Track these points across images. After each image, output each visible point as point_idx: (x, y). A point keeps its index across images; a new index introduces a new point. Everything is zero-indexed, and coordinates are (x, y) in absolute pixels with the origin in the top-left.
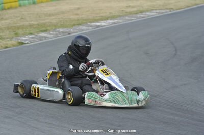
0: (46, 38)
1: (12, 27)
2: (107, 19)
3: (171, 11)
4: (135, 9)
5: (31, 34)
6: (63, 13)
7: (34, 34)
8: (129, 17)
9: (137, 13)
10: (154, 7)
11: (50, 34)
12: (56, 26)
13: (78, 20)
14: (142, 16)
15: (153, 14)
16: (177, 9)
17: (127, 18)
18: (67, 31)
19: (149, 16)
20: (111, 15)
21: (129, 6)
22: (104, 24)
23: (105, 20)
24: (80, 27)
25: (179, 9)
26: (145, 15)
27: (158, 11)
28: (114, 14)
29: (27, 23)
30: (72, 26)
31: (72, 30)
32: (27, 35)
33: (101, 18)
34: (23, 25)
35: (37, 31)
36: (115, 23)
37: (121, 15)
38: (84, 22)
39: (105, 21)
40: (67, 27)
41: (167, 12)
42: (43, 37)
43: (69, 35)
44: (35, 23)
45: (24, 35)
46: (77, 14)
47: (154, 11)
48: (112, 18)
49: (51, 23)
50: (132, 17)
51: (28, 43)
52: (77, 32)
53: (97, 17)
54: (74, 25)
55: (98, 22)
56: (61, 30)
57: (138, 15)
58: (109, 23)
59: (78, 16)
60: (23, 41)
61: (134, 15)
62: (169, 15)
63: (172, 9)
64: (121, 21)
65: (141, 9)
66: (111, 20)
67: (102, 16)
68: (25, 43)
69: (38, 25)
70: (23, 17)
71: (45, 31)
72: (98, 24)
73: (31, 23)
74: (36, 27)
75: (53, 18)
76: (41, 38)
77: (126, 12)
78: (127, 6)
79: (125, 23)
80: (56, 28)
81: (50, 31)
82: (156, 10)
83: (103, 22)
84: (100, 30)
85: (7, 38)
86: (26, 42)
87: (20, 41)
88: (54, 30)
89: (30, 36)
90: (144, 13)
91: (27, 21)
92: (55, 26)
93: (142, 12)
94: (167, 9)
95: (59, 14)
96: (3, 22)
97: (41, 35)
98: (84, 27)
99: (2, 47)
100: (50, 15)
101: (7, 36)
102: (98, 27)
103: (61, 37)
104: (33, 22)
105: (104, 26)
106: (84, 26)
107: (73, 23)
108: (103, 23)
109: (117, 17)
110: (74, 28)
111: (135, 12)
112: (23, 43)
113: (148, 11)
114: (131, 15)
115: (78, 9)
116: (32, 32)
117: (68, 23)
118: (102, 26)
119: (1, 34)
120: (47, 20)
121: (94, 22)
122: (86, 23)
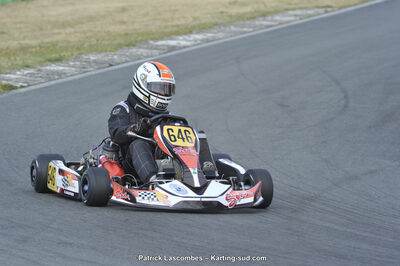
0: (60, 74)
2: (191, 32)
3: (327, 12)
4: (248, 9)
5: (28, 66)
6: (91, 19)
7: (32, 68)
9: (254, 18)
10: (290, 4)
11: (69, 66)
12: (80, 49)
13: (126, 35)
14: (265, 23)
15: (289, 18)
16: (340, 8)
17: (233, 28)
18: (106, 59)
19: (280, 24)
20: (198, 22)
22: (183, 43)
23: (186, 34)
24: (134, 50)
25: (345, 7)
26: (272, 21)
27: (298, 12)
28: (203, 21)
29: (14, 44)
30: (116, 49)
31: (115, 57)
32: (19, 70)
33: (175, 29)
34: (7, 48)
35: (39, 59)
36: (208, 41)
37: (219, 21)
38: (140, 38)
39: (186, 37)
40: (106, 51)
41: (319, 14)
42: (53, 73)
43: (110, 68)
44: (34, 43)
45: (13, 69)
46: (123, 23)
47: (291, 12)
48: (202, 28)
49: (69, 42)
51: (22, 87)
52: (127, 62)
53: (166, 27)
54: (120, 46)
55: (172, 39)
56: (92, 58)
57: (257, 23)
58: (196, 41)
59: (124, 27)
60: (10, 83)
61: (248, 22)
62: (322, 20)
63: (329, 7)
64: (220, 35)
65: (262, 8)
66: (198, 33)
67: (178, 26)
68: (16, 88)
69: (41, 47)
70: (5, 30)
71: (58, 60)
72: (172, 43)
73: (22, 42)
74: (36, 52)
75: (72, 30)
76: (50, 76)
77: (231, 16)
78: (230, 3)
80: (81, 54)
81: (68, 60)
82: (294, 9)
83: (181, 38)
84: (175, 55)
86: (18, 85)
87: (4, 82)
88: (77, 59)
89: (26, 72)
90: (269, 18)
91: (14, 39)
92: (78, 49)
93: (264, 15)
94: (318, 7)
95: (82, 23)
97: (48, 68)
98: (141, 50)
100: (64, 25)
102: (173, 48)
103: (93, 71)
104: (27, 42)
105: (185, 47)
106: (140, 48)
107: (116, 42)
108: (181, 41)
109: (210, 27)
110: (119, 52)
112: (12, 88)
113: (276, 12)
114: (241, 22)
115: (124, 10)
116: (29, 62)
117: (106, 43)
118: (180, 48)
120: (59, 36)
121: (162, 39)
122: (146, 42)
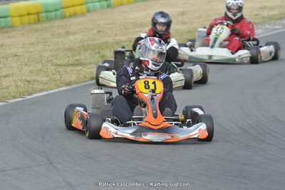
1: (88, 45)
8: (270, 25)
21: (265, 7)
50: (275, 24)
79: (265, 35)
85: (91, 63)
96: (71, 37)
99: (85, 77)
101: (88, 61)
111: (278, 17)
119: (78, 57)
